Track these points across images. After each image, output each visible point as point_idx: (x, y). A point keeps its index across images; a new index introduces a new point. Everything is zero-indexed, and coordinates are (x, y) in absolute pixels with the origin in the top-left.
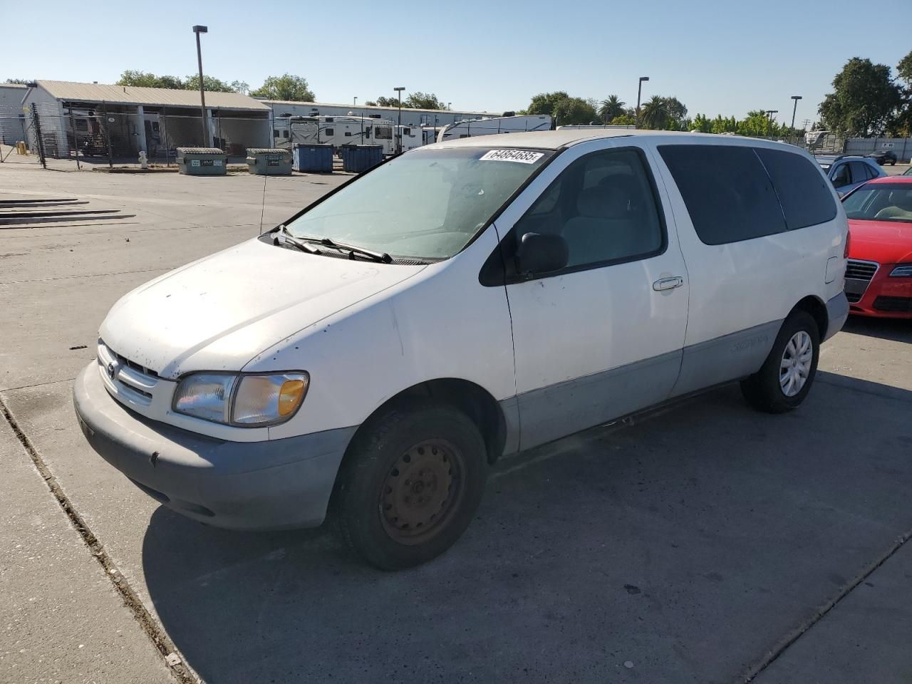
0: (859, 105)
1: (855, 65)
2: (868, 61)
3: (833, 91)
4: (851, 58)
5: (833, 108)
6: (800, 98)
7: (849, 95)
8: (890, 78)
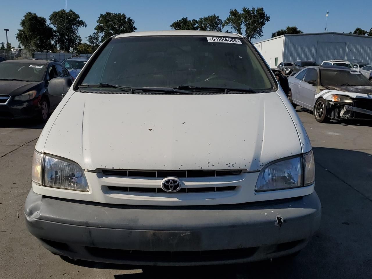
0: (35, 36)
1: (30, 16)
2: (35, 14)
3: (21, 28)
4: (27, 12)
5: (23, 37)
6: (9, 30)
7: (30, 31)
8: (47, 24)
